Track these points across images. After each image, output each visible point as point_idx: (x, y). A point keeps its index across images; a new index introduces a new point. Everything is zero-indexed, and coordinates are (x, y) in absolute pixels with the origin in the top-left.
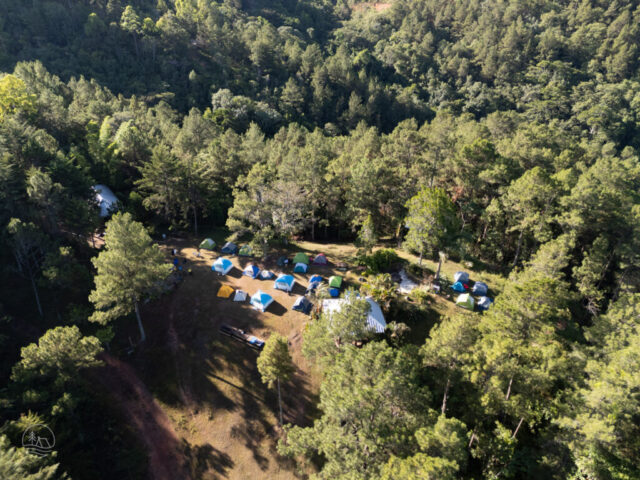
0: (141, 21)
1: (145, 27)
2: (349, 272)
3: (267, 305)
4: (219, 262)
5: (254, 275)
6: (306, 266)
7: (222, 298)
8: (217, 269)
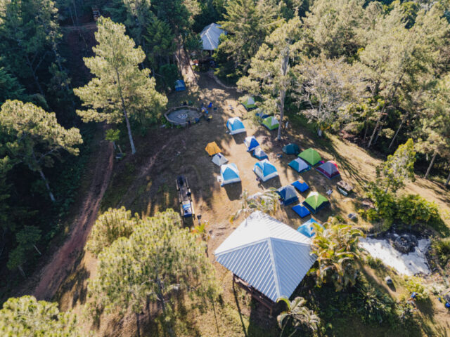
2: (348, 199)
3: (229, 181)
4: (231, 121)
5: (250, 148)
6: (306, 166)
7: (207, 153)
8: (230, 127)
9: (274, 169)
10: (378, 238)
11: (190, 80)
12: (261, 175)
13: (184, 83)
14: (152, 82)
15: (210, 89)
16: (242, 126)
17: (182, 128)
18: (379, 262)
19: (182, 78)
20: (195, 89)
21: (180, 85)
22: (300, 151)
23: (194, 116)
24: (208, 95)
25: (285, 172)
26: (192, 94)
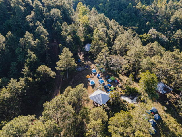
0: (142, 6)
1: (142, 8)
2: (120, 88)
3: (92, 84)
4: (93, 70)
5: (98, 76)
6: (111, 81)
7: (87, 78)
8: (93, 71)
9: (103, 81)
10: (126, 96)
11: (82, 59)
12: (100, 83)
13: (80, 60)
14: (74, 61)
15: (87, 61)
16: (96, 71)
17: (80, 72)
18: (125, 101)
19: (80, 58)
20: (83, 61)
21: (79, 61)
22: (110, 77)
23: (83, 69)
24: (87, 63)
25: (106, 82)
26: (82, 62)
